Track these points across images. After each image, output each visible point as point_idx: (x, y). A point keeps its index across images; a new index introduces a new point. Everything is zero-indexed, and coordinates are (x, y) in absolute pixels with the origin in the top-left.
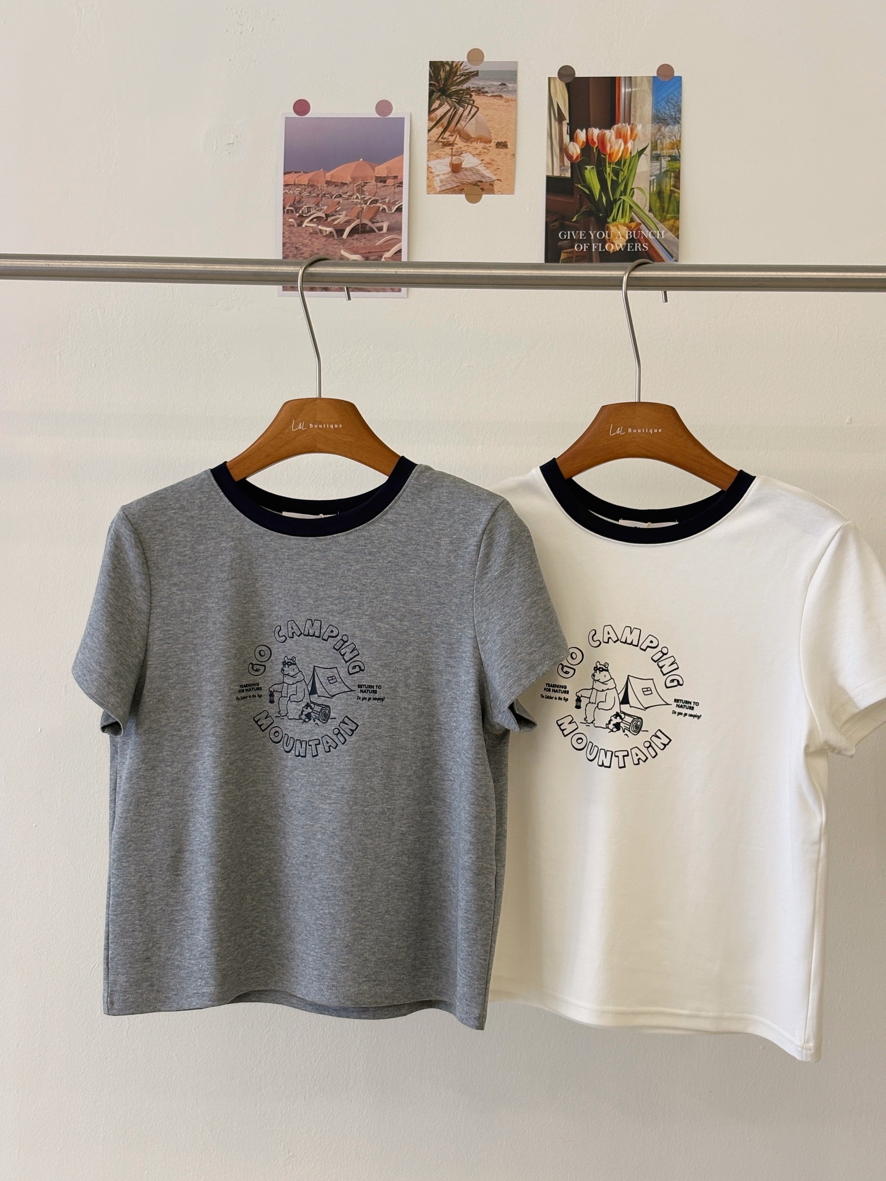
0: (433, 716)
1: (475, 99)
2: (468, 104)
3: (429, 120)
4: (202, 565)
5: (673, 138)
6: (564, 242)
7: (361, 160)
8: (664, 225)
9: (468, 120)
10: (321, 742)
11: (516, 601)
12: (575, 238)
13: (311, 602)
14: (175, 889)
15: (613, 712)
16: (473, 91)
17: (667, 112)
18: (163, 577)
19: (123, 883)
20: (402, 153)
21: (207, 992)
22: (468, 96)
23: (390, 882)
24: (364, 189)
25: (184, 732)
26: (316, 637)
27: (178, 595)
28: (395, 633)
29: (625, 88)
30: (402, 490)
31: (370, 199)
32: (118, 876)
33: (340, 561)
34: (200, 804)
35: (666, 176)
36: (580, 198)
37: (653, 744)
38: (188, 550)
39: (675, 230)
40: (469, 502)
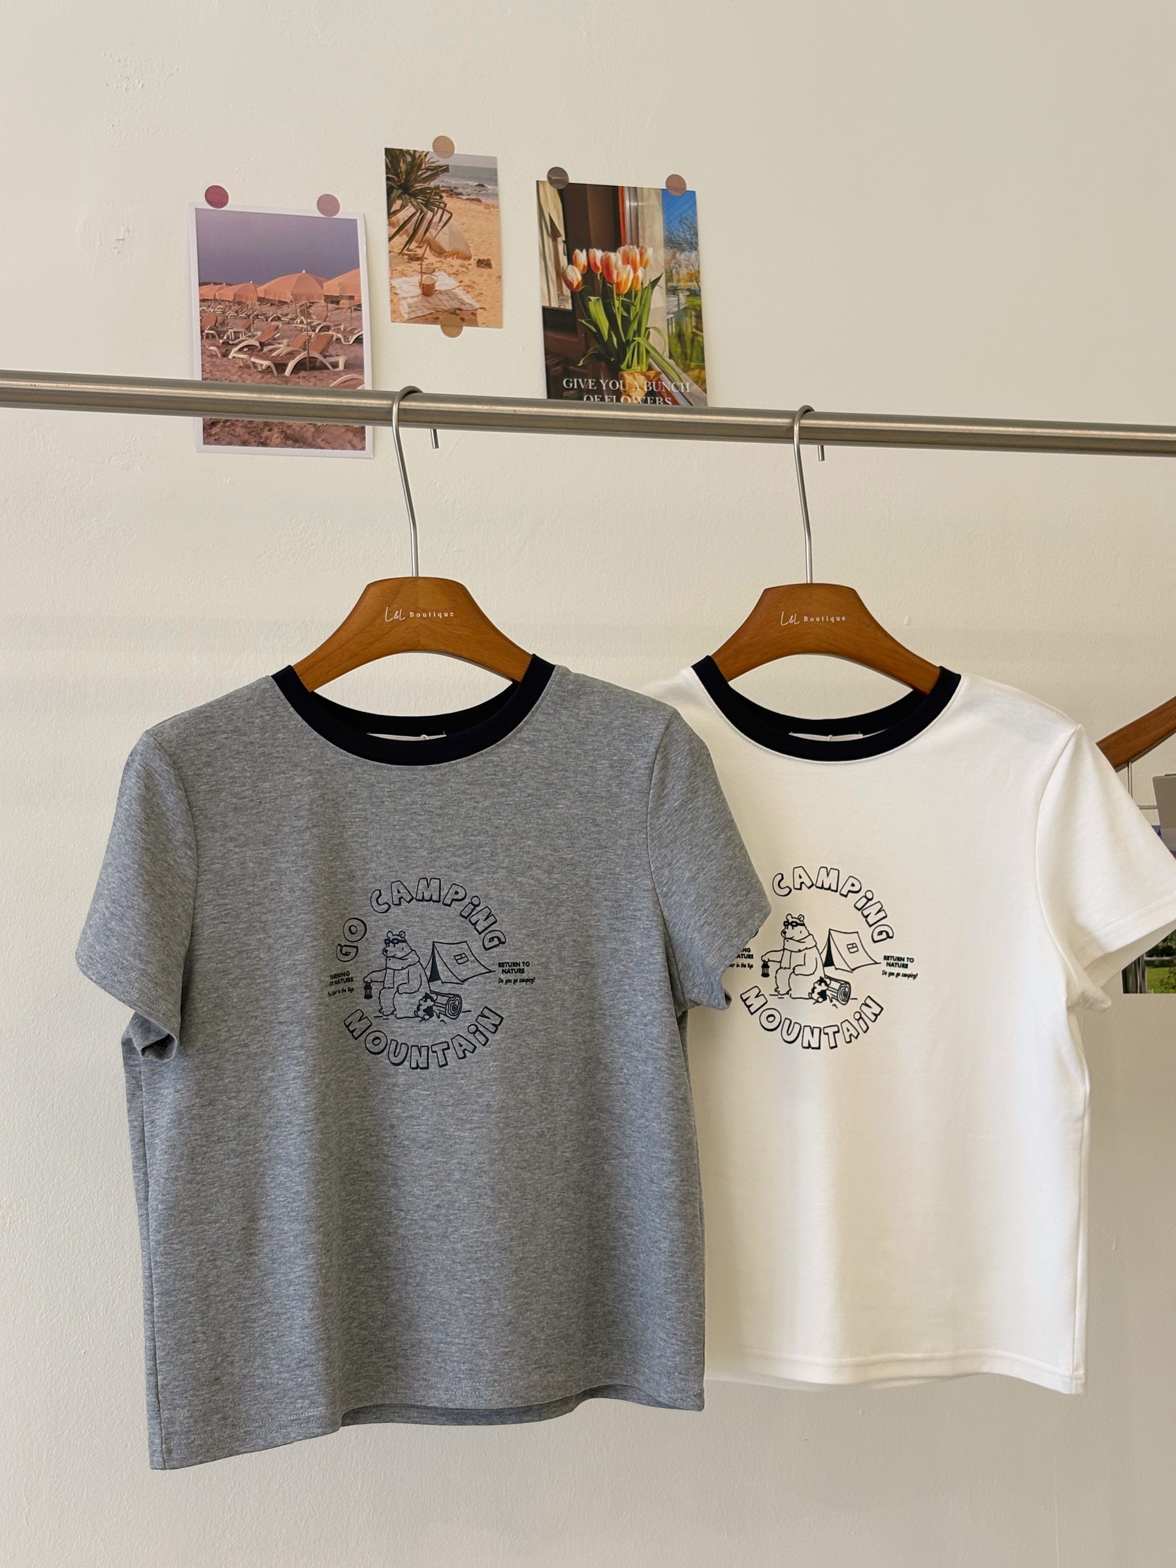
0: (594, 999)
1: (446, 202)
2: (439, 207)
3: (389, 225)
4: (269, 810)
5: (691, 267)
6: (571, 392)
7: (304, 272)
8: (688, 375)
9: (439, 228)
10: (451, 1046)
11: (706, 839)
12: (583, 387)
13: (425, 853)
14: (249, 1274)
15: (816, 977)
16: (443, 191)
17: (682, 235)
18: (214, 830)
19: (176, 1274)
20: (356, 265)
21: (313, 1416)
22: (438, 197)
23: (556, 1228)
24: (311, 311)
25: (253, 1048)
26: (434, 901)
27: (236, 853)
28: (543, 890)
29: (630, 202)
30: (540, 698)
31: (319, 324)
32: (166, 1264)
33: (463, 797)
34: (283, 1148)
35: (686, 315)
36: (585, 337)
37: (863, 1016)
38: (247, 790)
39: (701, 382)
40: (632, 712)
